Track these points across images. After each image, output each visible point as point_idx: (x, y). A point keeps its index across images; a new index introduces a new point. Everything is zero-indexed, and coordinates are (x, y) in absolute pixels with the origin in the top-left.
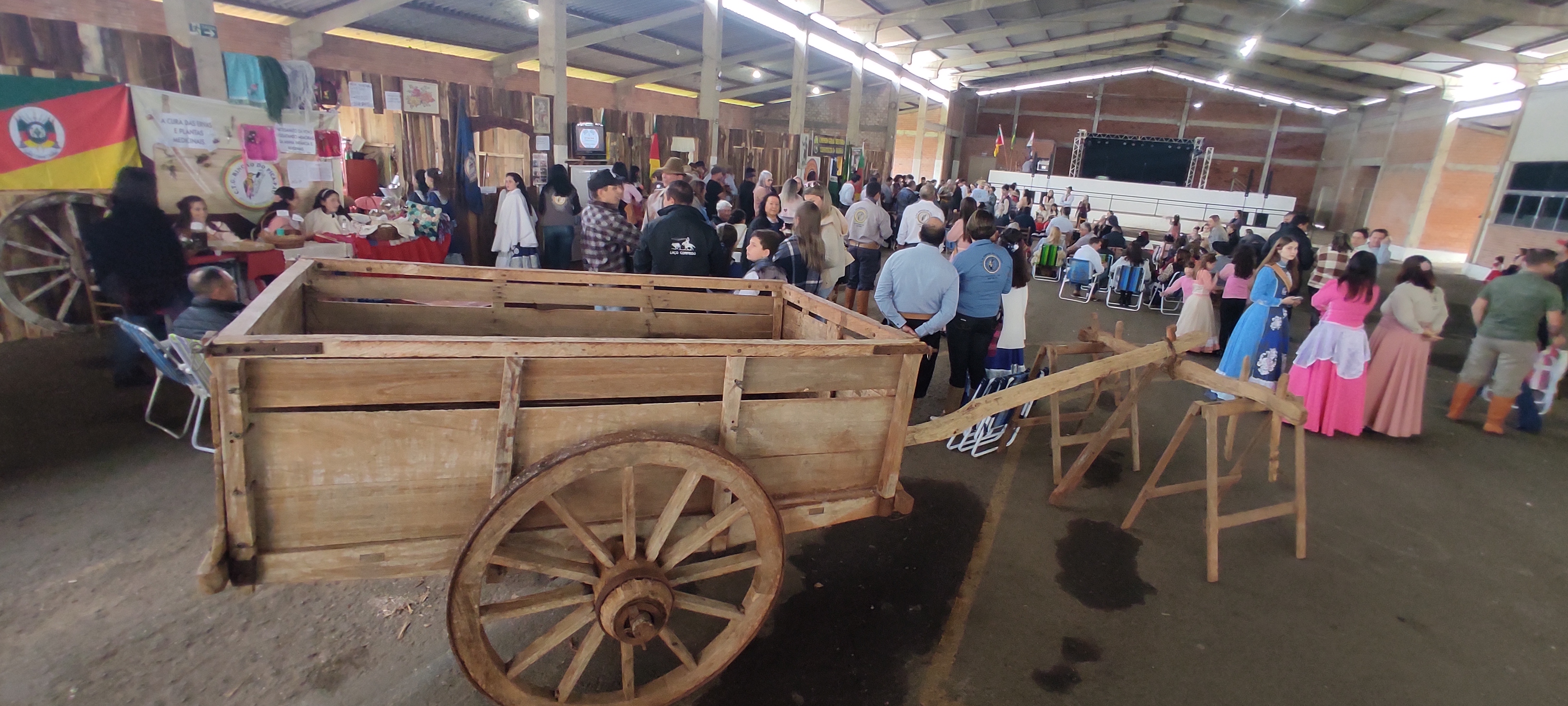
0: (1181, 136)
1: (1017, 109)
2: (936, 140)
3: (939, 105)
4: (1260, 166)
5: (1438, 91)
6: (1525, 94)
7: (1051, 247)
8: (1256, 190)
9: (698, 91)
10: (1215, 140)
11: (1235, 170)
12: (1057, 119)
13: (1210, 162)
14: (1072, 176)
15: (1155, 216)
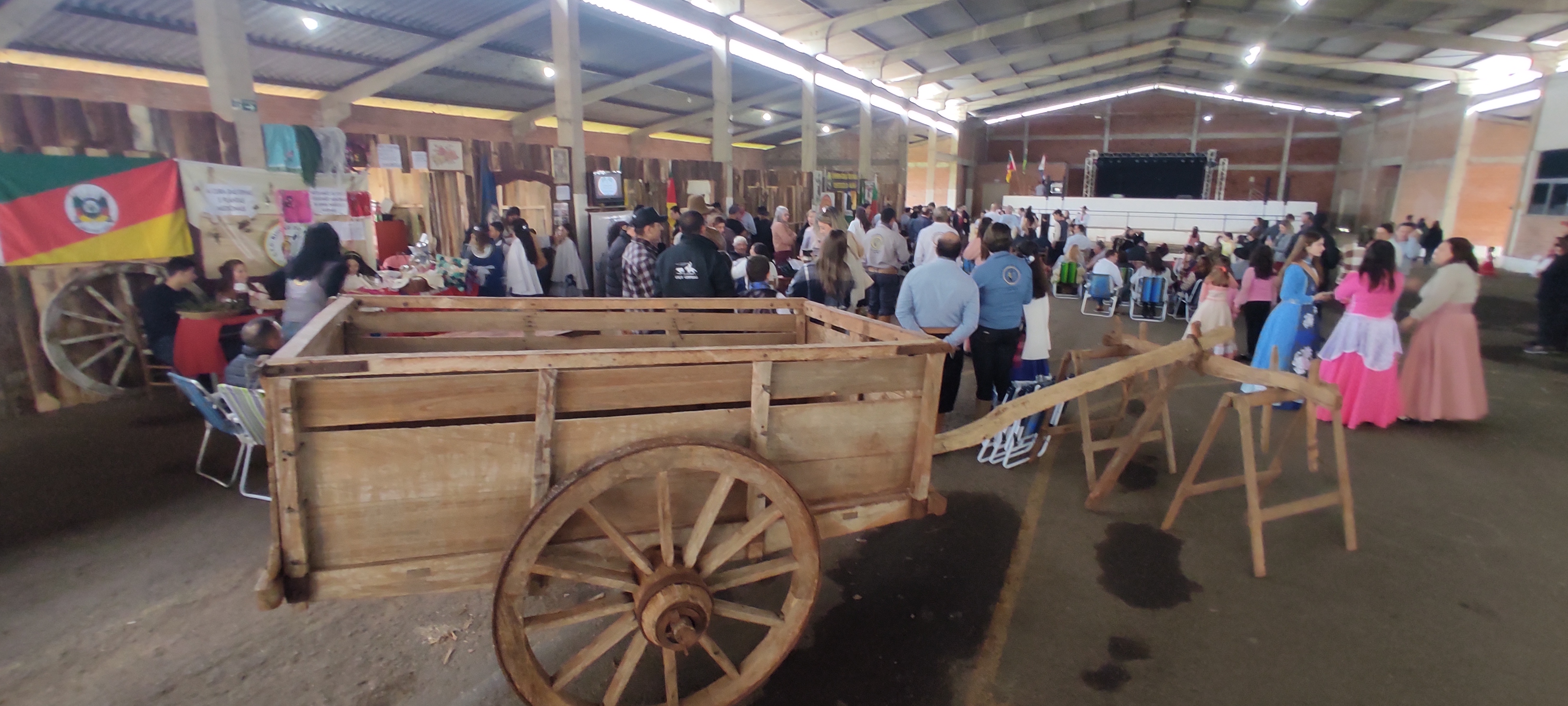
0: (1193, 150)
1: (1026, 135)
2: (948, 170)
3: (948, 136)
4: (1277, 174)
5: (1453, 86)
6: (1544, 82)
7: (1070, 264)
8: (1274, 198)
9: (710, 136)
10: (1228, 151)
11: (1252, 179)
12: (1067, 142)
13: (1225, 173)
14: (1086, 196)
15: (1174, 230)
